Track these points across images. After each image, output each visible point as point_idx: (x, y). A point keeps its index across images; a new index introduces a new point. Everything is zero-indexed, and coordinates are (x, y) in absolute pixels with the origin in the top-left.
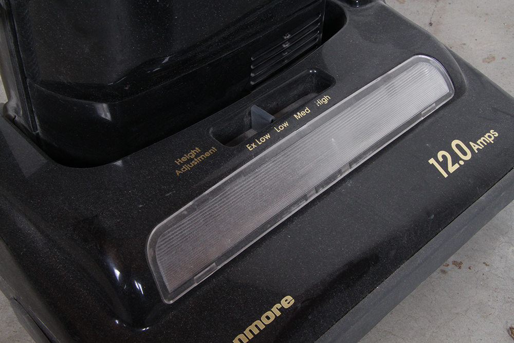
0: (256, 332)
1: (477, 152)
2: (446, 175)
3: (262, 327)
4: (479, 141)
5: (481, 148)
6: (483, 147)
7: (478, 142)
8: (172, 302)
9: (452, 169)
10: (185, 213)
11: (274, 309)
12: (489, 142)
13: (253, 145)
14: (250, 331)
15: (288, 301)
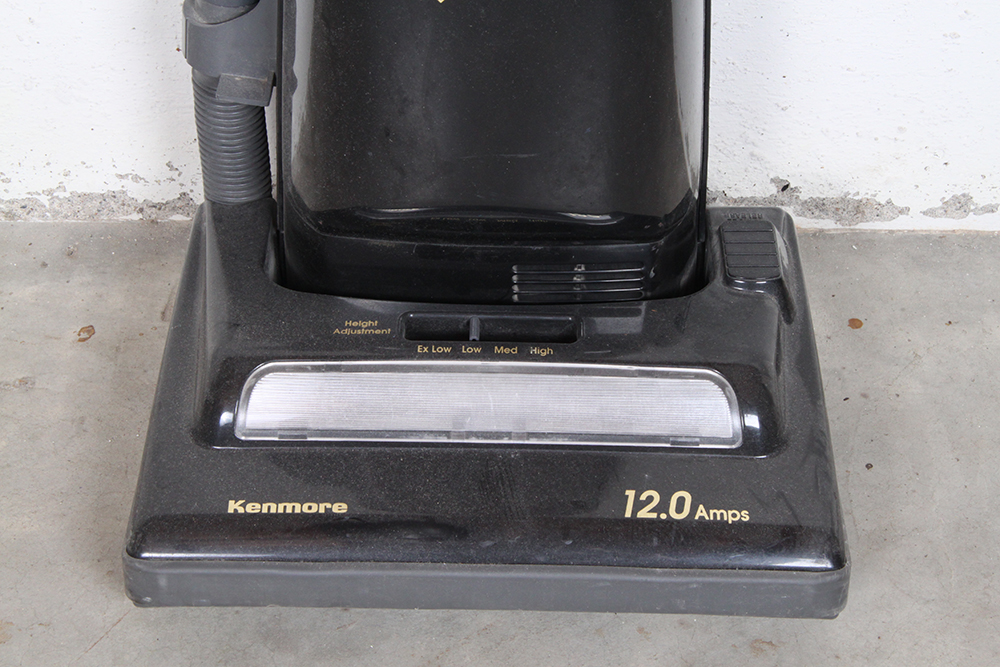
0: (289, 511)
1: (697, 518)
2: (628, 514)
3: (298, 511)
4: (715, 511)
5: (707, 518)
6: (712, 518)
7: (712, 512)
8: (243, 438)
9: (643, 514)
10: (310, 368)
11: (322, 506)
12: (725, 519)
13: (426, 349)
14: (285, 507)
15: (341, 508)
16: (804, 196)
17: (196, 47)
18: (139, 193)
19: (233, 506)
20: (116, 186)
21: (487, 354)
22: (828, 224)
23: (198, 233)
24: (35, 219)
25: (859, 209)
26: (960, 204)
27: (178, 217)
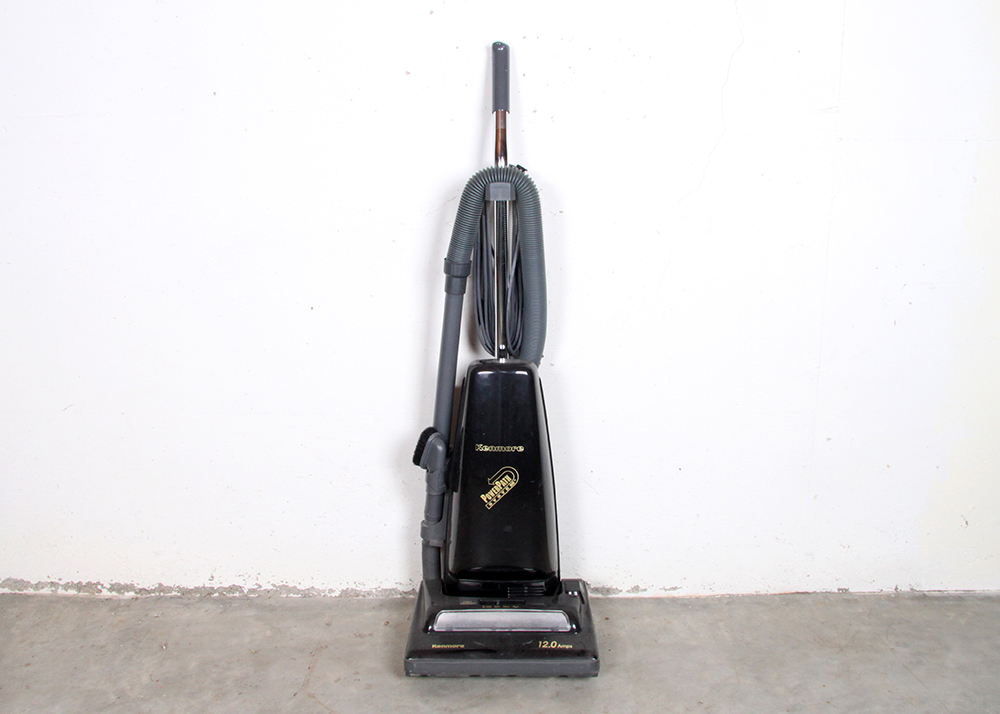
0: (448, 647)
1: (558, 647)
2: (539, 646)
3: (451, 647)
4: (563, 646)
5: (561, 647)
8: (435, 631)
9: (543, 646)
11: (458, 646)
12: (566, 648)
15: (462, 646)
16: (592, 587)
17: (424, 533)
18: (401, 588)
19: (433, 646)
20: (394, 587)
21: (501, 607)
22: (600, 596)
23: (422, 587)
24: (371, 597)
25: (608, 591)
26: (636, 589)
27: (411, 596)
